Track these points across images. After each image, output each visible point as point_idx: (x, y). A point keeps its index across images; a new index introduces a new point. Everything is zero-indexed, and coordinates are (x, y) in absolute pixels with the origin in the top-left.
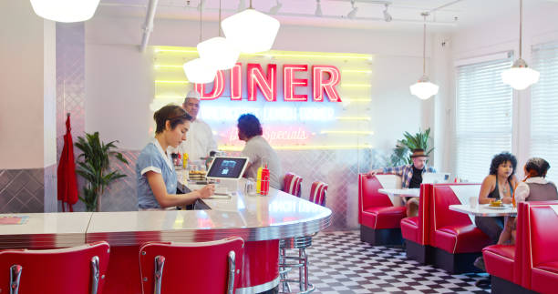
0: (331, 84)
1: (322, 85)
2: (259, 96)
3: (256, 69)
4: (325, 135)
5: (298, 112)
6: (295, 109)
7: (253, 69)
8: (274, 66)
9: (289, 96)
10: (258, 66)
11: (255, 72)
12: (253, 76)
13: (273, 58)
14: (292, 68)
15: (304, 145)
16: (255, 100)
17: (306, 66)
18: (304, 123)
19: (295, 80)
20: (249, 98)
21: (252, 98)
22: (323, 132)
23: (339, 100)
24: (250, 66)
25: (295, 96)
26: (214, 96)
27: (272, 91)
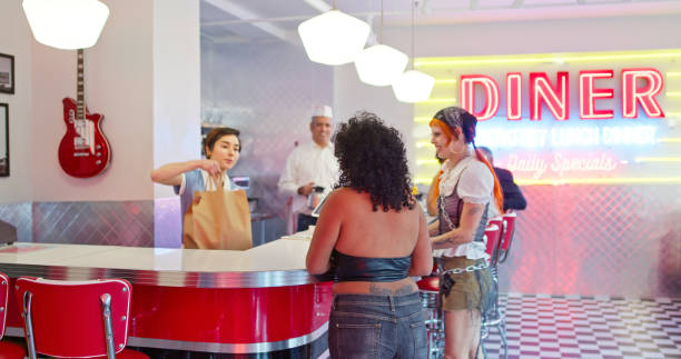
0: (650, 93)
1: (635, 95)
2: (545, 114)
3: (542, 79)
4: (642, 163)
5: (601, 133)
6: (597, 129)
7: (537, 79)
8: (566, 74)
9: (586, 111)
10: (543, 75)
11: (541, 83)
12: (537, 88)
13: (566, 63)
14: (591, 76)
15: (609, 177)
16: (539, 118)
17: (611, 72)
18: (610, 148)
19: (595, 91)
20: (532, 117)
21: (536, 116)
22: (638, 160)
23: (662, 115)
24: (533, 76)
25: (595, 112)
26: (487, 115)
27: (563, 106)
